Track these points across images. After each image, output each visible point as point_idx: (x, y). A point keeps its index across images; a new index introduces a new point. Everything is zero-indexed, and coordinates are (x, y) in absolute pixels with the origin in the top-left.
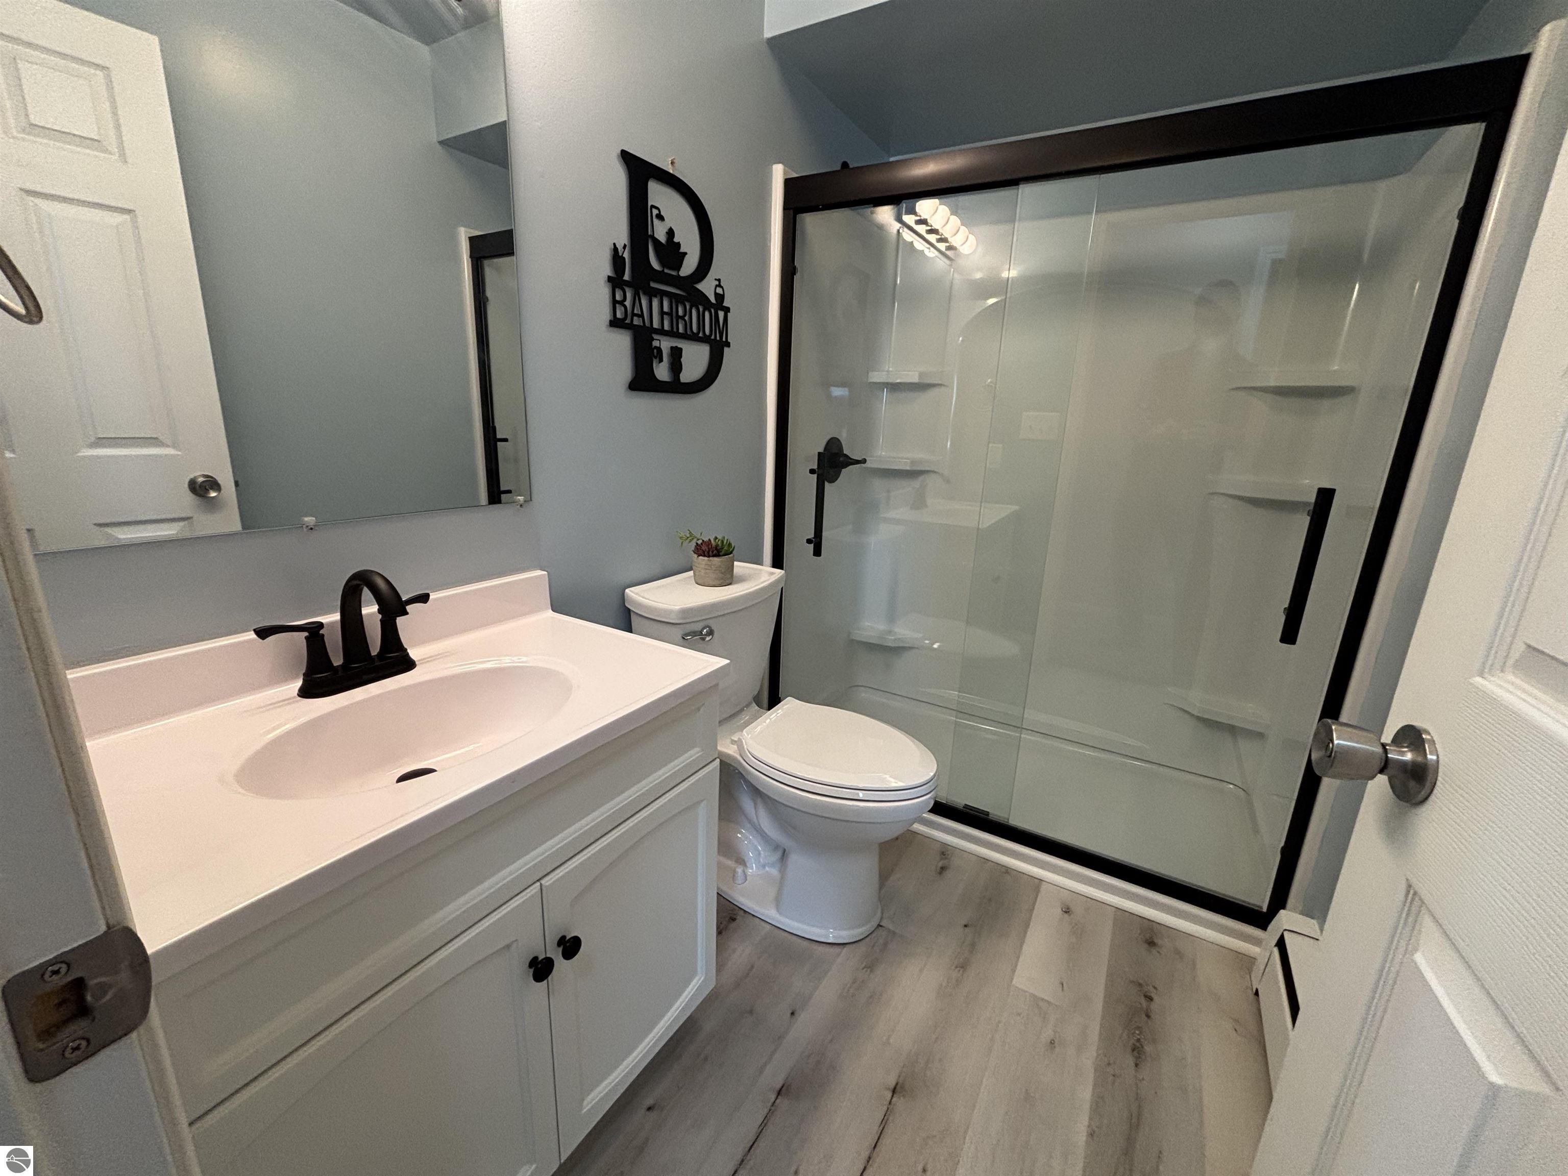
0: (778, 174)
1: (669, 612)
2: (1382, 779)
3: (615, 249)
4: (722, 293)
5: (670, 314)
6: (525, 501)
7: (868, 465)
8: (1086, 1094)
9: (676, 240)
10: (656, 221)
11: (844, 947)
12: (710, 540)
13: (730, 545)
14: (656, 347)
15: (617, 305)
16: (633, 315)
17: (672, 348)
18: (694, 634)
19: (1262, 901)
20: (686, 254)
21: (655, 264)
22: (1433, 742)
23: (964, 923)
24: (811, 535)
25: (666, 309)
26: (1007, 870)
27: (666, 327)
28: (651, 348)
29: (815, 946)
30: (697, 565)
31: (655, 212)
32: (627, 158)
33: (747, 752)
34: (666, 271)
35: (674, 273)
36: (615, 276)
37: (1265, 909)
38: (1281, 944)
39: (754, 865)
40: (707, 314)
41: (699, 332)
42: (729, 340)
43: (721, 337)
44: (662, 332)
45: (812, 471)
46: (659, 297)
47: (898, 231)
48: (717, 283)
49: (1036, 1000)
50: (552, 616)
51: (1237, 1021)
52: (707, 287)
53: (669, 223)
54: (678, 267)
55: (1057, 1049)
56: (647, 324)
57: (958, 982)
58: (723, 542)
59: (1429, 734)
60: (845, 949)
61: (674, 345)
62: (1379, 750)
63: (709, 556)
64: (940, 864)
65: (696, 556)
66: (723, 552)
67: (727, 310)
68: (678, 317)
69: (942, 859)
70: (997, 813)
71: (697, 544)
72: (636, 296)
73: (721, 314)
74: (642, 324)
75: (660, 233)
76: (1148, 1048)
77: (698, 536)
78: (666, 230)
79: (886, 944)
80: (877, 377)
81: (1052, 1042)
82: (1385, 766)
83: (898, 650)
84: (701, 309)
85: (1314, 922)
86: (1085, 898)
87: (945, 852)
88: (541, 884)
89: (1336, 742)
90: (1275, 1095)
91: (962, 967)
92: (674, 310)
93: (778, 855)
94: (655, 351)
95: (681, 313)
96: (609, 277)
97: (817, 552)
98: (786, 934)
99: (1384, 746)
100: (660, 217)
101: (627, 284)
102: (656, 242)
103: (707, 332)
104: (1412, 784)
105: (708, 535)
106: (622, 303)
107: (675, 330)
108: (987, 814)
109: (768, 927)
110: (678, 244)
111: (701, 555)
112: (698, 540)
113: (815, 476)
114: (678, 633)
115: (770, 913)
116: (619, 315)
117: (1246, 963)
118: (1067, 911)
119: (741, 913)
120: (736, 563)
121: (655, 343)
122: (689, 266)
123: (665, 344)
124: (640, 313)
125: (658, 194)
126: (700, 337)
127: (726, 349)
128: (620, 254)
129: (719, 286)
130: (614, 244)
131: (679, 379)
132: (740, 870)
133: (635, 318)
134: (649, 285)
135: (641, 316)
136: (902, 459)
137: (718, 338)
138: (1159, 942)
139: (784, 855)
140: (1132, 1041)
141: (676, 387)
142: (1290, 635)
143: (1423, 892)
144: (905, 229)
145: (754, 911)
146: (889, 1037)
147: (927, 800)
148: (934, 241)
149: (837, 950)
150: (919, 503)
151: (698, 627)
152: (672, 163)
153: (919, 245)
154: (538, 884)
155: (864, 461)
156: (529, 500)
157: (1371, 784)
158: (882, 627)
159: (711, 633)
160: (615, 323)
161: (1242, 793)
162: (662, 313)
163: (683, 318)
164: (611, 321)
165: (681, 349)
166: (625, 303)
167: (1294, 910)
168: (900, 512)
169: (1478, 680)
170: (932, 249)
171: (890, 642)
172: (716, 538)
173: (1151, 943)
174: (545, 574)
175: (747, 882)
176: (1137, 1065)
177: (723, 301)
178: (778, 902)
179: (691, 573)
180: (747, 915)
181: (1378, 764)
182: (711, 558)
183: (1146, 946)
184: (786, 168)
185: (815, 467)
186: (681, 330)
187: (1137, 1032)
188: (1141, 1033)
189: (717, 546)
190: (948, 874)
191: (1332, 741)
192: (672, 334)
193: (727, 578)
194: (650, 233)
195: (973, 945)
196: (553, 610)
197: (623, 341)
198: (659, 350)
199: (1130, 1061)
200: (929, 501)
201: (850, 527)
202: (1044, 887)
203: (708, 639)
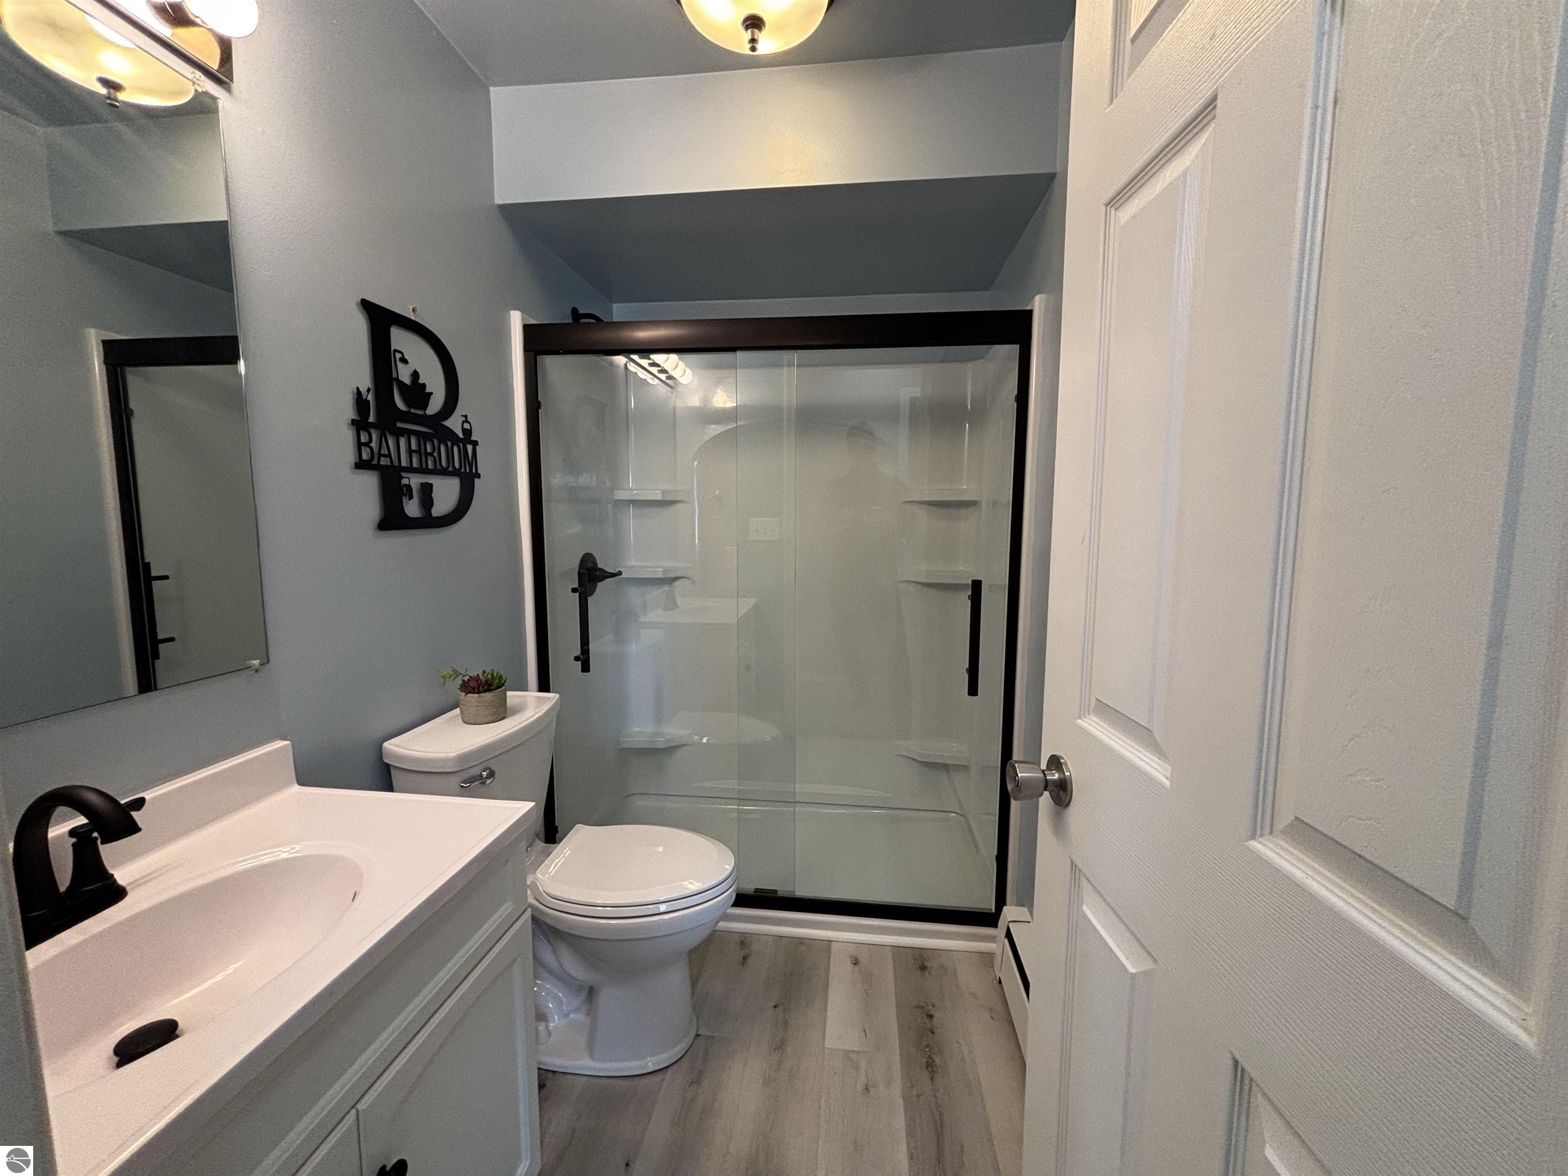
0: (516, 321)
1: (445, 760)
2: (1046, 793)
3: (359, 392)
4: (469, 428)
5: (418, 452)
6: (261, 665)
7: (624, 575)
8: (900, 1122)
9: (421, 381)
10: (400, 365)
11: (666, 1072)
12: (478, 675)
13: (501, 677)
14: (405, 485)
15: (363, 448)
16: (380, 455)
17: (422, 484)
18: (471, 780)
19: (990, 905)
20: (432, 393)
21: (400, 404)
22: (1066, 763)
23: (773, 1004)
24: (578, 652)
25: (414, 447)
26: (801, 941)
27: (415, 465)
28: (401, 487)
29: (637, 1081)
30: (464, 703)
31: (398, 356)
32: (366, 305)
33: (543, 893)
34: (413, 411)
35: (420, 412)
36: (359, 419)
37: (994, 911)
38: (1009, 935)
39: (556, 1017)
40: (455, 449)
41: (448, 467)
42: (479, 472)
43: (471, 469)
44: (411, 470)
45: (574, 590)
46: (406, 436)
47: (626, 365)
48: (464, 419)
49: (847, 1053)
50: (300, 791)
51: (991, 1009)
52: (454, 423)
53: (413, 365)
54: (425, 406)
55: (872, 1093)
56: (396, 463)
57: (780, 1063)
58: (492, 675)
59: (1063, 759)
60: (668, 1074)
61: (424, 481)
62: (1041, 775)
63: (479, 693)
64: (742, 955)
65: (463, 694)
66: (495, 686)
67: (475, 444)
68: (427, 454)
69: (742, 949)
70: (783, 888)
71: (464, 681)
72: (383, 436)
73: (470, 448)
74: (389, 464)
75: (404, 373)
76: (937, 1060)
77: (463, 673)
78: (411, 372)
79: (706, 1054)
80: (621, 495)
81: (867, 1089)
82: (1047, 785)
83: (671, 750)
84: (449, 444)
85: (1025, 909)
86: (867, 946)
87: (744, 940)
88: (357, 1111)
89: (1019, 775)
90: (1028, 1061)
91: (779, 1048)
92: (422, 447)
93: (584, 994)
94: (405, 489)
95: (429, 450)
96: (353, 420)
97: (586, 668)
98: (604, 1081)
99: (1043, 771)
100: (404, 361)
101: (373, 425)
102: (401, 384)
103: (457, 465)
104: (1061, 793)
105: (475, 670)
106: (367, 445)
107: (424, 466)
108: (775, 891)
109: (584, 1079)
110: (424, 385)
111: (470, 693)
112: (464, 676)
113: (577, 594)
114: (454, 781)
115: (585, 1064)
116: (365, 456)
117: (987, 959)
118: (856, 963)
119: (550, 1075)
120: (509, 693)
121: (405, 481)
122: (435, 405)
123: (414, 481)
124: (387, 453)
125: (400, 339)
126: (450, 472)
127: (476, 480)
128: (364, 397)
129: (466, 421)
130: (358, 388)
131: (431, 515)
132: (541, 1028)
133: (382, 458)
134: (396, 425)
135: (389, 456)
136: (654, 567)
137: (468, 470)
138: (928, 964)
139: (591, 993)
140: (924, 1060)
141: (428, 522)
142: (973, 690)
143: (1080, 864)
144: (632, 364)
145: (562, 1067)
146: (728, 1146)
147: (730, 894)
148: (656, 373)
149: (659, 1077)
150: (671, 605)
151: (475, 772)
152: (414, 310)
153: (642, 374)
154: (354, 1111)
155: (620, 573)
156: (266, 661)
157: (1041, 799)
158: (650, 729)
159: (492, 774)
160: (361, 465)
161: (962, 818)
162: (410, 452)
163: (431, 454)
164: (356, 464)
165: (431, 485)
166: (371, 445)
167: (1011, 905)
168: (655, 615)
169: (1079, 721)
170: (655, 379)
171: (661, 743)
172: (484, 672)
173: (923, 968)
174: (288, 744)
175: (552, 1038)
176: (932, 1079)
177: (470, 435)
178: (591, 1049)
179: (457, 711)
180: (557, 1075)
181: (1042, 785)
182: (483, 694)
183: (919, 972)
184: (525, 315)
185: (576, 586)
186: (430, 466)
187: (927, 1050)
188: (930, 1050)
189: (487, 681)
190: (750, 961)
191: (1017, 775)
192: (423, 470)
193: (501, 712)
194: (394, 375)
195: (786, 1023)
196: (299, 784)
197: (370, 482)
198: (409, 487)
199: (926, 1074)
200: (679, 600)
201: (610, 637)
202: (834, 946)
203: (488, 781)
